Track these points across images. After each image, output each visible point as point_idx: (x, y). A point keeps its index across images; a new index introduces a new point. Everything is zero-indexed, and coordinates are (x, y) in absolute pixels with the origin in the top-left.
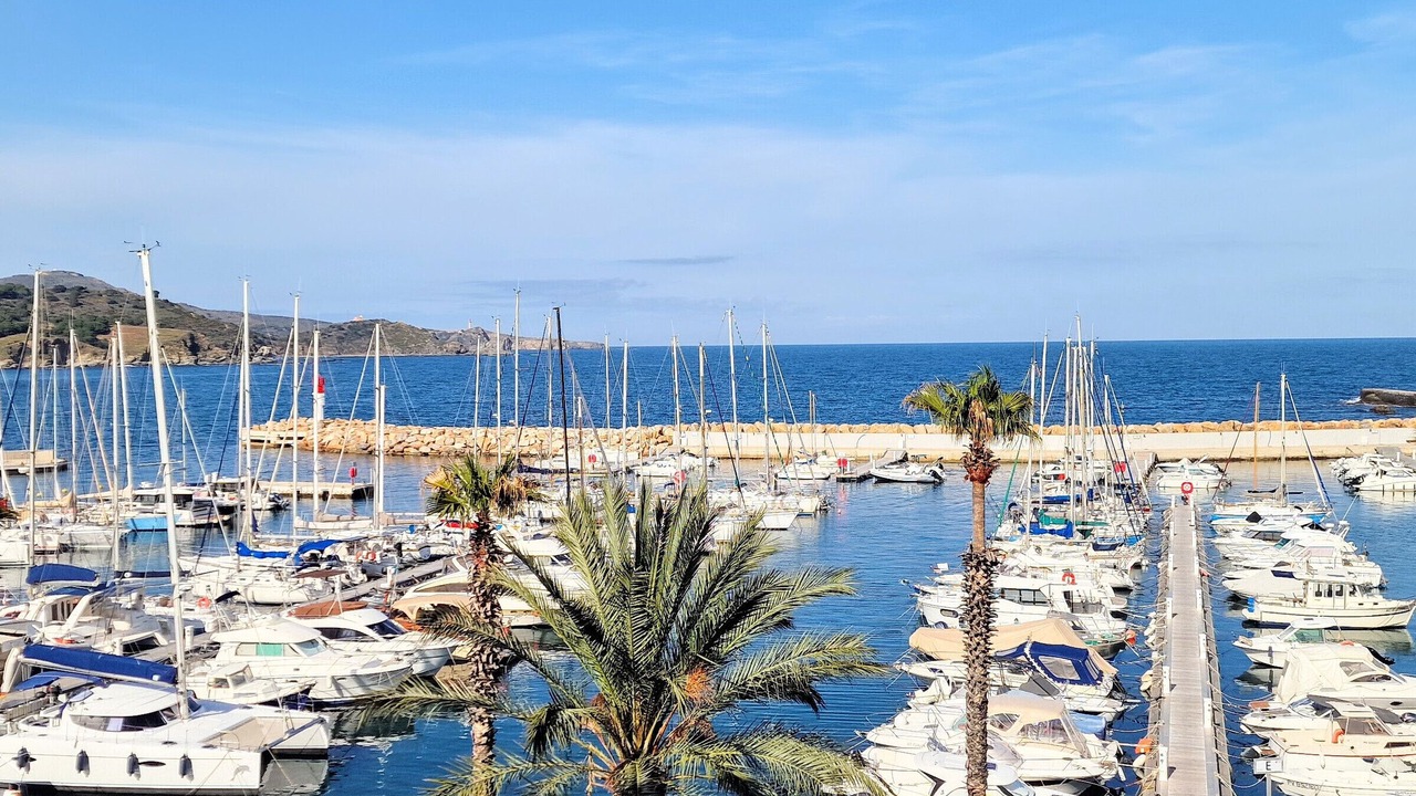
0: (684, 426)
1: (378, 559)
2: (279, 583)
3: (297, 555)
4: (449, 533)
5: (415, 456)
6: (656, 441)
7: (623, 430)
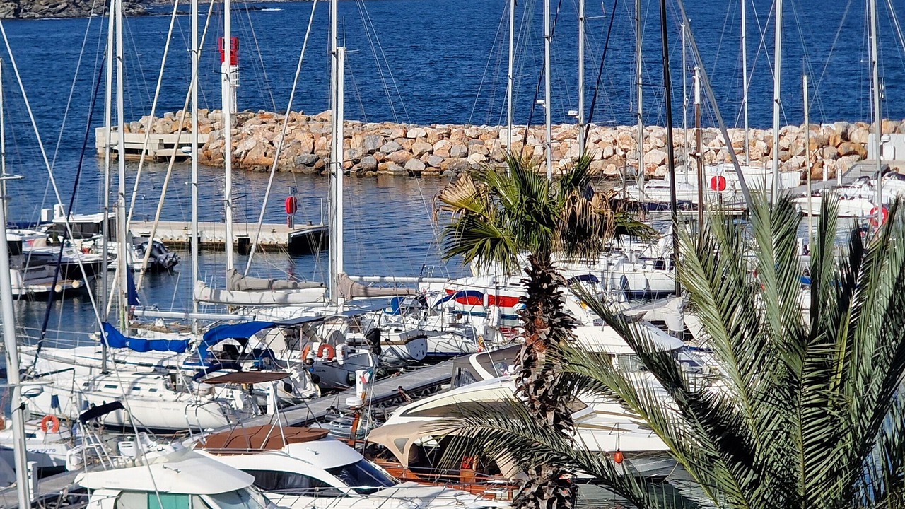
0: (889, 124)
1: (339, 357)
2: (170, 395)
3: (202, 347)
4: (460, 315)
5: (397, 176)
6: (835, 151)
7: (774, 132)
